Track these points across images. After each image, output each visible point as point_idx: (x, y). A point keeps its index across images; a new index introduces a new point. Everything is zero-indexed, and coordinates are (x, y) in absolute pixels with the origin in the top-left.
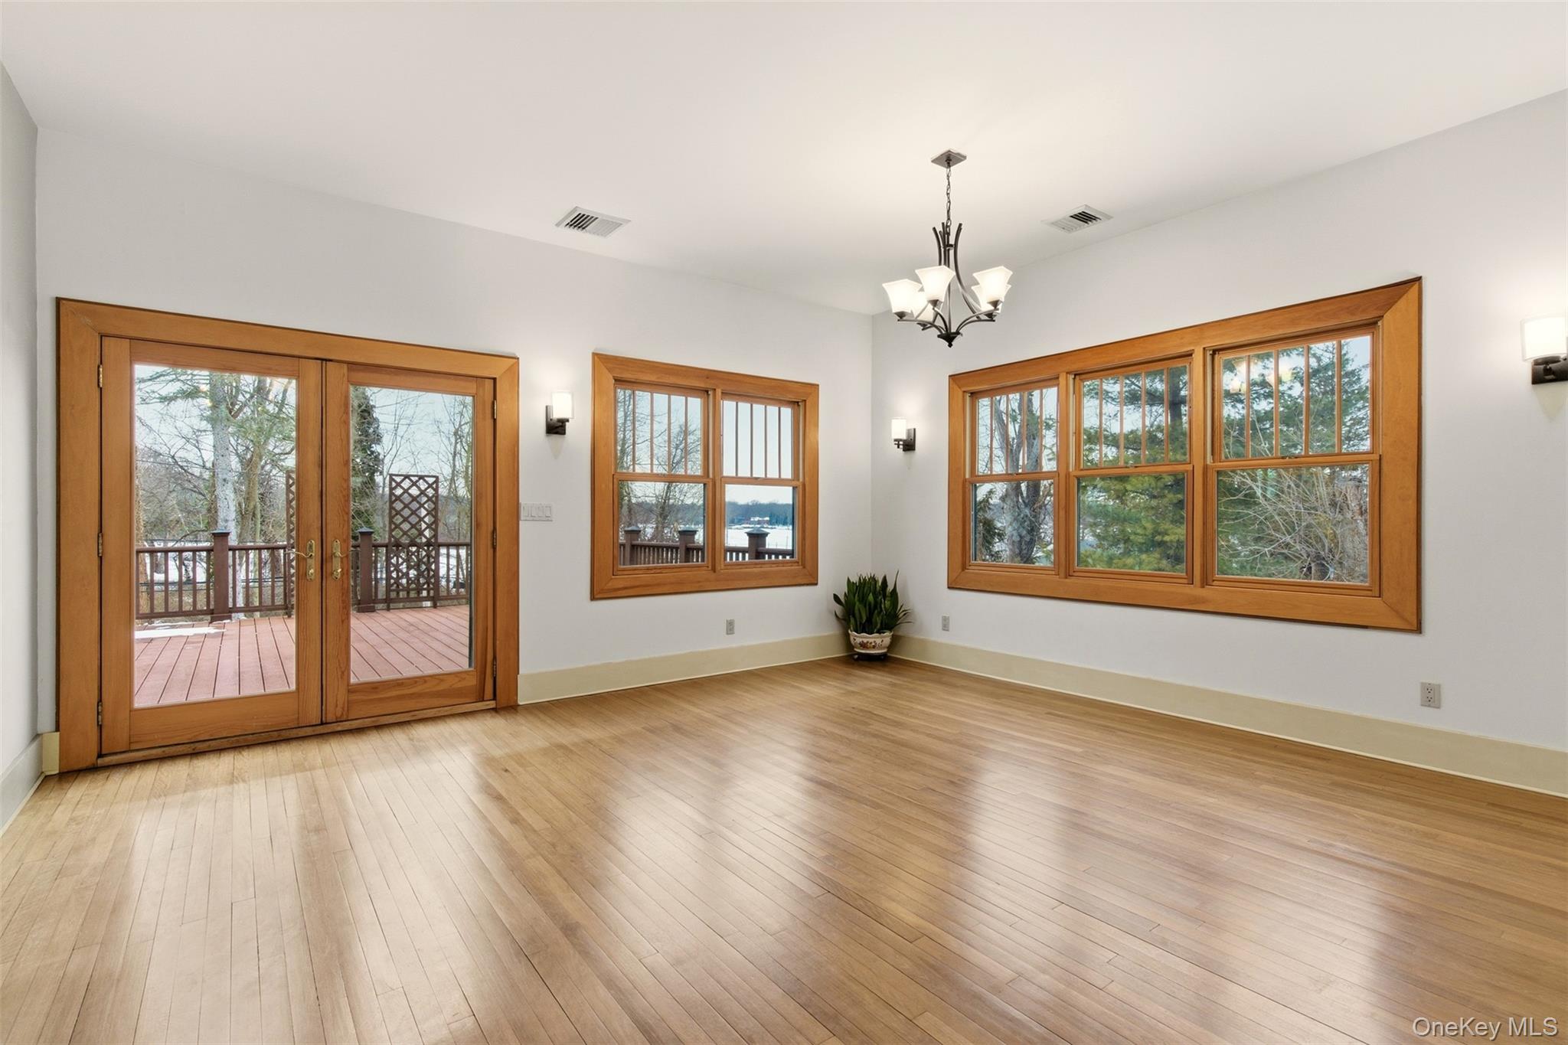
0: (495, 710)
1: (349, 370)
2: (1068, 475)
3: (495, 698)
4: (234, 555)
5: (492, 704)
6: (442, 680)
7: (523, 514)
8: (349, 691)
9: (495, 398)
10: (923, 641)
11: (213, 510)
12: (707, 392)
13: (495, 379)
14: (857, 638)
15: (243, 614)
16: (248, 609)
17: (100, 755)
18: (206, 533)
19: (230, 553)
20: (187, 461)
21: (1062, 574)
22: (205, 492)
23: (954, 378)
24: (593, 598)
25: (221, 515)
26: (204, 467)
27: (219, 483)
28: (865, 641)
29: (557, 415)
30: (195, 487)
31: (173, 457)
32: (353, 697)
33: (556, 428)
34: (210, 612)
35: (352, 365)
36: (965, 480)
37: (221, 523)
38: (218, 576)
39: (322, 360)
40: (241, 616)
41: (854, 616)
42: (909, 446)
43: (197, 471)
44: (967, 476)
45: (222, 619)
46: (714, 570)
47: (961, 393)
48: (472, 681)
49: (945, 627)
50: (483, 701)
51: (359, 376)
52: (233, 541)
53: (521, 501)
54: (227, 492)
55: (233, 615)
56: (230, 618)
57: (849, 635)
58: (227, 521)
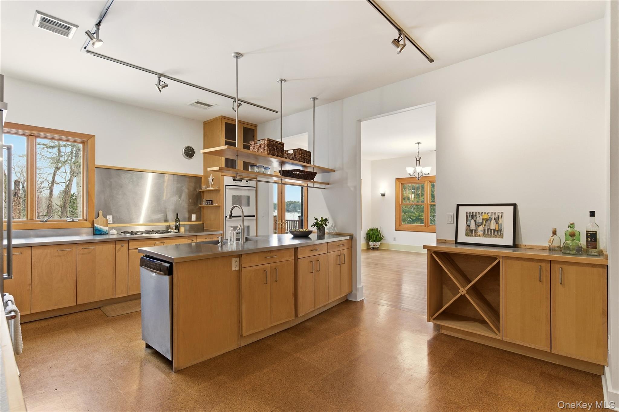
2: (428, 204)
10: (389, 244)
14: (372, 244)
21: (426, 227)
23: (397, 179)
28: (375, 244)
36: (400, 204)
41: (372, 238)
42: (383, 195)
44: (401, 203)
47: (399, 183)
49: (395, 240)
57: (369, 243)
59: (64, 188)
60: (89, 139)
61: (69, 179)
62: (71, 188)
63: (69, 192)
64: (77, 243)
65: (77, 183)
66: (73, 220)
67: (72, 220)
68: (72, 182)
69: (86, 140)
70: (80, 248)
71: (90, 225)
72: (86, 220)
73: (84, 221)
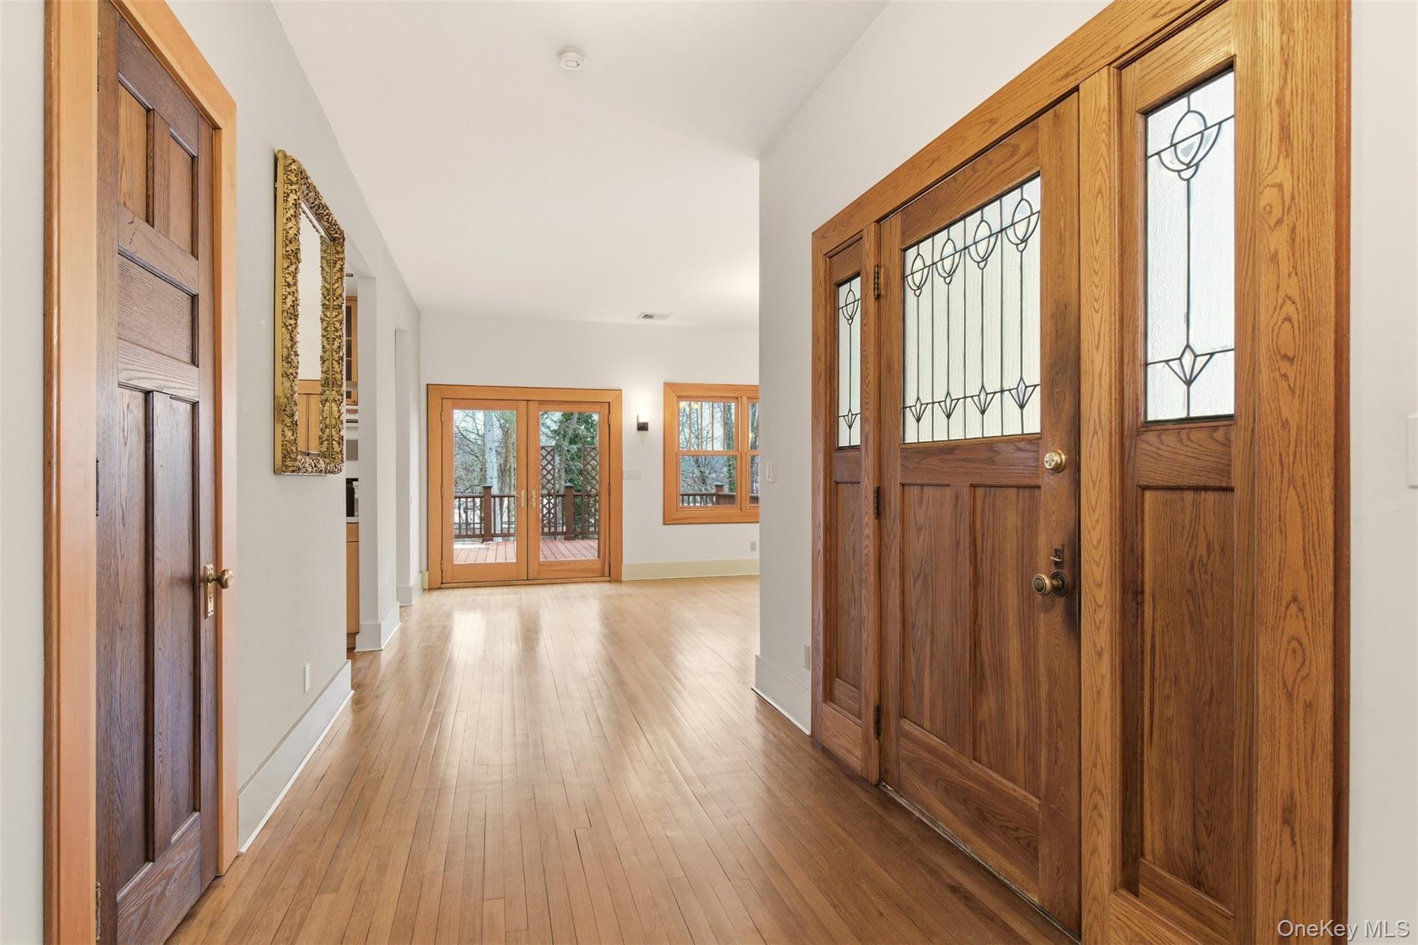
0: (609, 581)
1: (539, 404)
3: (610, 576)
4: (494, 500)
5: (608, 579)
6: (583, 563)
7: (625, 476)
8: (539, 565)
9: (609, 413)
11: (483, 470)
12: (737, 398)
13: (609, 403)
15: (501, 538)
16: (503, 535)
17: (442, 583)
18: (479, 487)
19: (493, 499)
20: (467, 430)
22: (478, 455)
24: (664, 524)
25: (489, 474)
26: (478, 434)
27: (487, 450)
29: (642, 420)
30: (472, 450)
31: (458, 427)
32: (541, 568)
33: (643, 427)
34: (481, 536)
35: (542, 402)
37: (489, 480)
38: (486, 520)
39: (527, 400)
40: (500, 539)
43: (472, 437)
45: (488, 540)
46: (741, 509)
48: (598, 565)
50: (604, 576)
51: (546, 407)
52: (495, 491)
53: (624, 468)
54: (492, 457)
55: (494, 539)
56: (492, 540)
58: (491, 478)
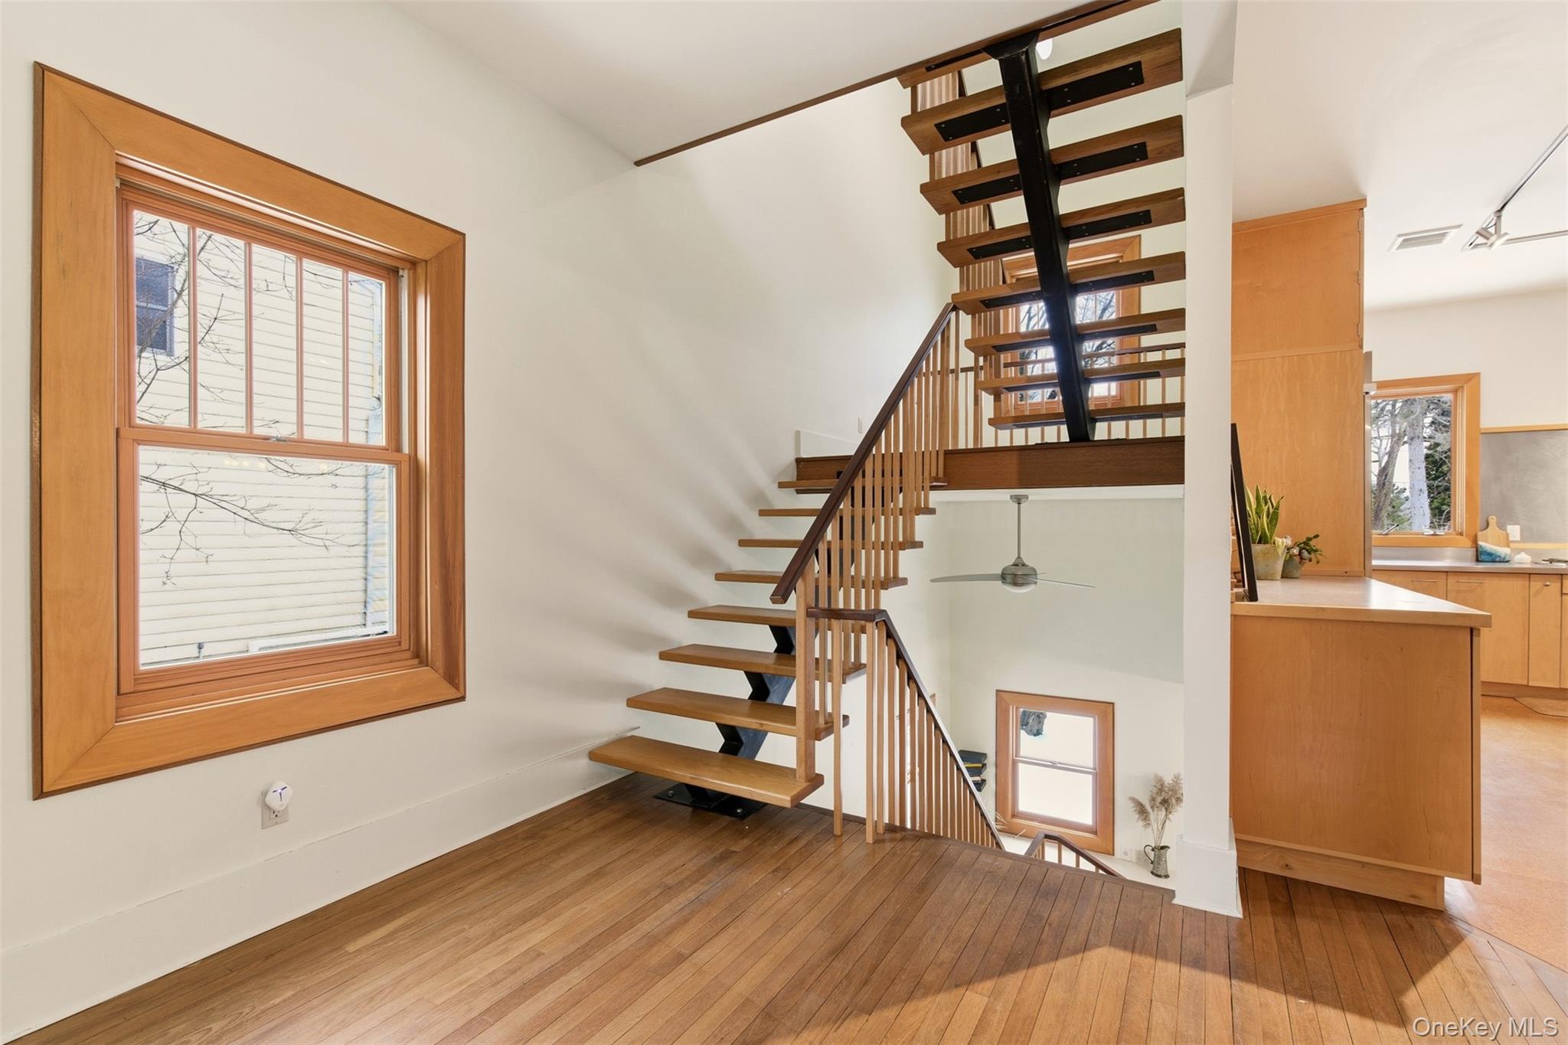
59: (1376, 474)
60: (1466, 383)
61: (1388, 449)
62: (1392, 474)
63: (1387, 483)
64: (1447, 572)
65: (1410, 460)
66: (1435, 532)
67: (1432, 533)
68: (1396, 458)
69: (1460, 385)
70: (1452, 580)
71: (1469, 543)
72: (1461, 534)
73: (1457, 535)
